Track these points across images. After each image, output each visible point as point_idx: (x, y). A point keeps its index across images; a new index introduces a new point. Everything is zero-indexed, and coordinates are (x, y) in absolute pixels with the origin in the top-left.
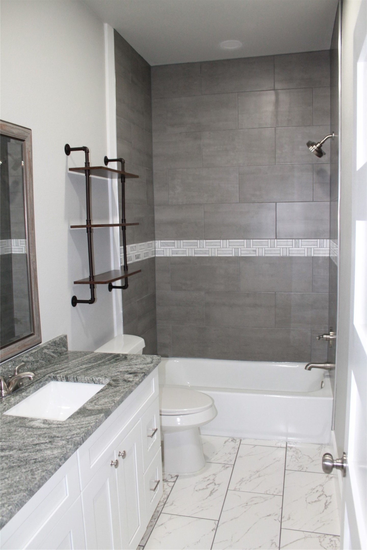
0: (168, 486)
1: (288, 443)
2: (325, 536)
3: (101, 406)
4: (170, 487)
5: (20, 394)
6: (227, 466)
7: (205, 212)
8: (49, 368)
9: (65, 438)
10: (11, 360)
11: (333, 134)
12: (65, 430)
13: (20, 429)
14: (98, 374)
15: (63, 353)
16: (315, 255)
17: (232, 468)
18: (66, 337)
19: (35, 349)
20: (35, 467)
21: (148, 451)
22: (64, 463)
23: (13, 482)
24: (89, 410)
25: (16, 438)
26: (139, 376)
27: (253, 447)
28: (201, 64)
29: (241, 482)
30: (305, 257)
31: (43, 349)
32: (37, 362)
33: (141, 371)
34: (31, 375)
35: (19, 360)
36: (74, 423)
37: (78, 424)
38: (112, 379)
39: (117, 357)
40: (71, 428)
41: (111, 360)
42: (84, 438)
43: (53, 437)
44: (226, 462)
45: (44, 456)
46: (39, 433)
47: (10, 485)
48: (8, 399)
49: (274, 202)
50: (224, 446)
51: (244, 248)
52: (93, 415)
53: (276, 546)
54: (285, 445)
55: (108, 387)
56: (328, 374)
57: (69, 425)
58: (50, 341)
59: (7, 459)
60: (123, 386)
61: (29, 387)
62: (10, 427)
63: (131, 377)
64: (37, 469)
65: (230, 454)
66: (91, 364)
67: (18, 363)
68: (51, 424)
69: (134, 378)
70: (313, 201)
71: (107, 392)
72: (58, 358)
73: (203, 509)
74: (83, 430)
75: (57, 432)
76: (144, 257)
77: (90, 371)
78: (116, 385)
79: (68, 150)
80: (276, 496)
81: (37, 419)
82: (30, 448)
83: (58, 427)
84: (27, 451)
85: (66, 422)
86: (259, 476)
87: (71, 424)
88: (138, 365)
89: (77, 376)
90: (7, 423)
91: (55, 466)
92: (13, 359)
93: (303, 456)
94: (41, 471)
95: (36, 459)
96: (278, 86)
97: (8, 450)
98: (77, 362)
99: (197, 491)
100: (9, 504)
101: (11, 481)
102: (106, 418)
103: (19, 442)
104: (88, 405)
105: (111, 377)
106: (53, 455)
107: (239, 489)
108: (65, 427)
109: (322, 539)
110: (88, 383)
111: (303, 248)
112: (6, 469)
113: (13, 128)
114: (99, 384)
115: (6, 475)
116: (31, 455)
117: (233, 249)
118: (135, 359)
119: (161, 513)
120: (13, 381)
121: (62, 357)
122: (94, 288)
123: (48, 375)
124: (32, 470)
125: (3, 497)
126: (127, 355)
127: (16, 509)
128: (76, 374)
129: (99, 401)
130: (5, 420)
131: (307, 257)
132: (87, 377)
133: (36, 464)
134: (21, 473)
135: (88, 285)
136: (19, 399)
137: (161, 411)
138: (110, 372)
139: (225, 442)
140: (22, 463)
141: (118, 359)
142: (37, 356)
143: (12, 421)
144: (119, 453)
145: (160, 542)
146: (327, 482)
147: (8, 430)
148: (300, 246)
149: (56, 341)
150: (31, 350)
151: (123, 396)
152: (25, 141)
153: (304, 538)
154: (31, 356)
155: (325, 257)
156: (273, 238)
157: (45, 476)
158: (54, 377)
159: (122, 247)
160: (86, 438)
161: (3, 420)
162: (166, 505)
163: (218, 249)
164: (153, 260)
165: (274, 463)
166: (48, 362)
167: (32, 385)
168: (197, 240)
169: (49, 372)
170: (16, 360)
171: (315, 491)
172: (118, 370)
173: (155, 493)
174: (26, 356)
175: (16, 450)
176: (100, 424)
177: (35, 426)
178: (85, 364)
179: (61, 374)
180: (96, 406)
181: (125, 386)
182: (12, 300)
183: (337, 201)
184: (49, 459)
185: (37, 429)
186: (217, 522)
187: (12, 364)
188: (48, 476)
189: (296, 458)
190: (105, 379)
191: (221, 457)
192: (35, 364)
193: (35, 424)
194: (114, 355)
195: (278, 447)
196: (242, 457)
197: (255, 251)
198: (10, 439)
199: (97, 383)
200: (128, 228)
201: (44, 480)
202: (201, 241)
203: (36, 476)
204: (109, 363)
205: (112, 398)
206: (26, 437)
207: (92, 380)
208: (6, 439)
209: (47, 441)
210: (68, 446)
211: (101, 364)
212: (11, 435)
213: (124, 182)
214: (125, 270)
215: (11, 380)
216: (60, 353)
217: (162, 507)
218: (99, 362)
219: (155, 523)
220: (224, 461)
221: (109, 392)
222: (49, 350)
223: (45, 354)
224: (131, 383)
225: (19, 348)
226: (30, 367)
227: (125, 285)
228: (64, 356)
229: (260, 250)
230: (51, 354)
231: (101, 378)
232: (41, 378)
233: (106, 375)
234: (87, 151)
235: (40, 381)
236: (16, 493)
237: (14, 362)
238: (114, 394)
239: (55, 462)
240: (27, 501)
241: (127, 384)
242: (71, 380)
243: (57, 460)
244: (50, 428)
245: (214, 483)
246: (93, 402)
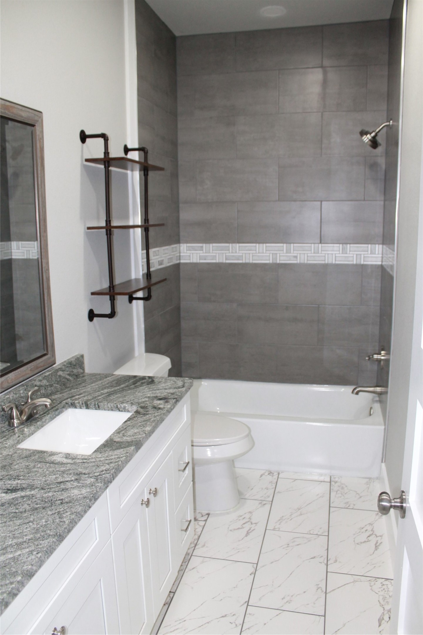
0: (199, 525)
1: (332, 477)
2: (376, 580)
3: (130, 438)
4: (201, 527)
5: (35, 424)
6: (264, 502)
7: (238, 211)
8: (65, 393)
9: (93, 475)
10: (22, 384)
11: (391, 122)
12: (91, 466)
13: (39, 465)
14: (123, 400)
15: (79, 375)
16: (365, 263)
17: (270, 505)
18: (82, 356)
19: (49, 372)
20: (62, 509)
21: (180, 487)
22: (94, 503)
23: (39, 526)
24: (117, 442)
25: (36, 475)
26: (171, 402)
27: (293, 482)
28: (236, 35)
29: (280, 521)
30: (353, 265)
31: (57, 371)
32: (51, 386)
33: (172, 396)
34: (47, 402)
35: (31, 384)
36: (101, 457)
37: (106, 458)
38: (140, 405)
39: (142, 380)
40: (98, 463)
41: (136, 384)
42: (114, 475)
43: (78, 473)
44: (262, 499)
45: (72, 496)
46: (62, 469)
47: (36, 529)
48: (21, 430)
49: (318, 201)
50: (260, 480)
51: (283, 253)
52: (122, 448)
53: (323, 591)
54: (329, 480)
55: (136, 416)
56: (377, 399)
57: (95, 460)
58: (65, 361)
59: (29, 499)
60: (153, 414)
61: (45, 416)
62: (27, 462)
63: (162, 403)
64: (65, 511)
65: (267, 489)
66: (114, 388)
67: (30, 388)
68: (75, 459)
69: (164, 405)
70: (364, 200)
71: (136, 421)
72: (74, 381)
73: (239, 552)
74: (112, 466)
75: (83, 468)
76: (168, 263)
77: (114, 397)
78: (145, 412)
79: (84, 137)
80: (320, 536)
81: (57, 453)
82: (54, 486)
83: (84, 462)
84: (51, 491)
85: (92, 456)
86: (301, 514)
87: (98, 459)
88: (168, 389)
89: (98, 402)
90: (24, 458)
91: (85, 507)
92: (24, 383)
93: (349, 491)
94: (69, 513)
95: (62, 499)
96: (327, 62)
97: (28, 490)
98: (97, 386)
99: (231, 530)
100: (37, 551)
101: (37, 525)
102: (137, 452)
103: (40, 480)
104: (115, 436)
105: (139, 403)
106: (81, 494)
107: (279, 529)
108: (92, 462)
109: (372, 583)
110: (112, 410)
111: (352, 254)
112: (29, 511)
113: (21, 110)
114: (125, 411)
115: (30, 518)
116: (56, 495)
117: (271, 255)
118: (164, 383)
119: (192, 555)
120: (26, 410)
121: (79, 380)
122: (114, 299)
123: (64, 401)
124: (59, 512)
125: (29, 544)
126: (154, 377)
127: (46, 557)
128: (97, 400)
129: (127, 431)
130: (21, 454)
131: (356, 265)
132: (111, 404)
133: (63, 505)
134: (47, 516)
135: (108, 297)
136: (34, 429)
137: (192, 442)
138: (136, 398)
139: (261, 476)
140: (46, 505)
141: (144, 383)
142: (51, 379)
143: (29, 455)
144: (149, 490)
145: (192, 588)
146: (377, 520)
147: (26, 466)
148: (348, 252)
149: (71, 362)
150: (44, 373)
151: (154, 426)
152: (35, 127)
153: (353, 582)
154: (44, 380)
155: (376, 265)
156: (317, 242)
157: (74, 520)
158: (71, 404)
159: (145, 251)
160: (116, 475)
161: (19, 454)
162: (197, 547)
163: (253, 254)
164: (177, 266)
165: (317, 499)
166: (64, 386)
167: (47, 413)
168: (229, 243)
169: (65, 398)
170: (28, 384)
171: (364, 529)
172: (145, 396)
173: (186, 534)
174: (39, 380)
175: (38, 489)
176: (131, 459)
177: (57, 462)
178: (107, 388)
179: (80, 400)
180: (125, 438)
181: (156, 414)
182: (13, 313)
183: (395, 200)
184: (77, 500)
185: (59, 464)
186: (256, 565)
187: (23, 388)
188: (78, 519)
189: (342, 493)
190: (131, 406)
191: (258, 492)
192: (49, 388)
193: (56, 458)
194: (140, 377)
195: (321, 482)
196: (281, 493)
197: (296, 257)
198: (29, 476)
199: (122, 411)
200: (151, 229)
201: (73, 523)
202: (234, 245)
203: (65, 519)
204: (134, 387)
205: (141, 428)
206: (48, 474)
207: (116, 407)
208: (25, 476)
209: (73, 479)
210: (97, 484)
211: (125, 388)
212: (29, 471)
213: (147, 175)
214: (147, 278)
215: (24, 407)
216: (76, 376)
217: (193, 548)
218: (122, 386)
219: (186, 566)
220: (261, 497)
221: (138, 421)
222: (65, 372)
223: (60, 377)
224: (162, 410)
225: (31, 370)
226: (44, 392)
227: (148, 296)
228: (80, 379)
229: (302, 256)
230: (66, 377)
231: (126, 405)
232: (57, 405)
233: (132, 401)
234: (106, 139)
235: (56, 408)
236: (44, 539)
237: (25, 386)
238: (144, 424)
239: (84, 503)
240: (56, 547)
241: (158, 411)
242: (92, 407)
243: (86, 501)
244: (75, 463)
245: (250, 521)
246: (121, 432)
